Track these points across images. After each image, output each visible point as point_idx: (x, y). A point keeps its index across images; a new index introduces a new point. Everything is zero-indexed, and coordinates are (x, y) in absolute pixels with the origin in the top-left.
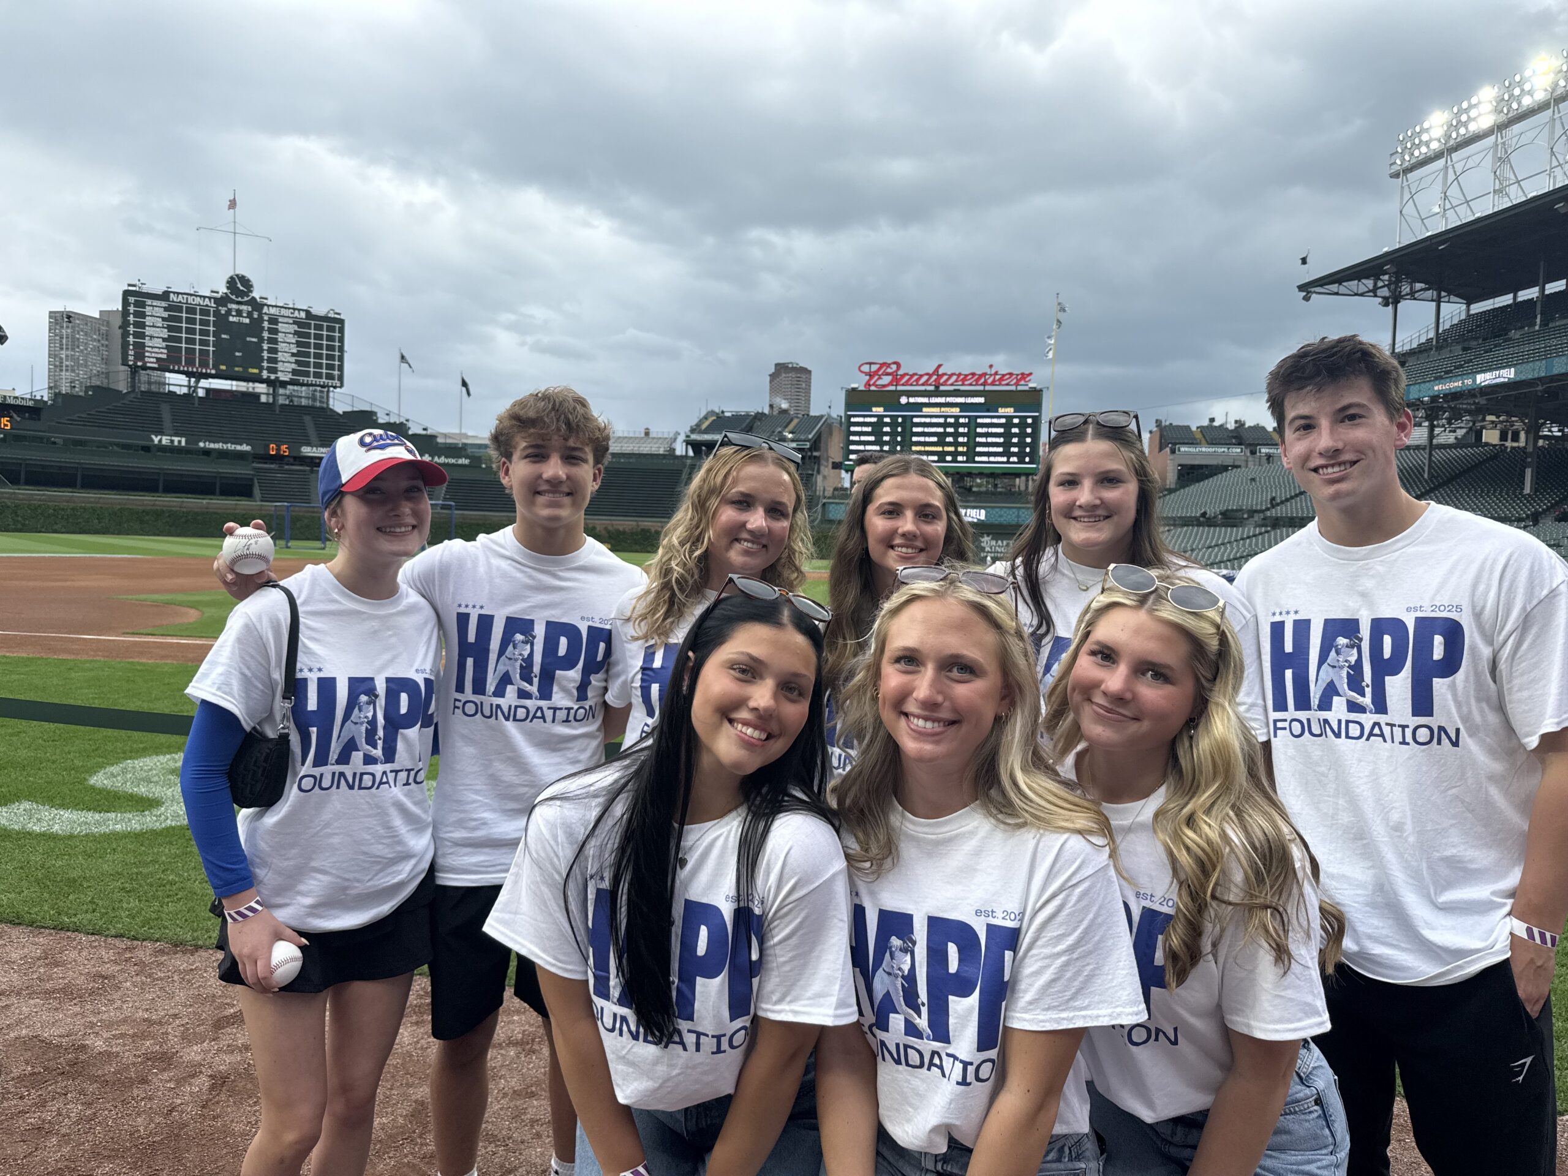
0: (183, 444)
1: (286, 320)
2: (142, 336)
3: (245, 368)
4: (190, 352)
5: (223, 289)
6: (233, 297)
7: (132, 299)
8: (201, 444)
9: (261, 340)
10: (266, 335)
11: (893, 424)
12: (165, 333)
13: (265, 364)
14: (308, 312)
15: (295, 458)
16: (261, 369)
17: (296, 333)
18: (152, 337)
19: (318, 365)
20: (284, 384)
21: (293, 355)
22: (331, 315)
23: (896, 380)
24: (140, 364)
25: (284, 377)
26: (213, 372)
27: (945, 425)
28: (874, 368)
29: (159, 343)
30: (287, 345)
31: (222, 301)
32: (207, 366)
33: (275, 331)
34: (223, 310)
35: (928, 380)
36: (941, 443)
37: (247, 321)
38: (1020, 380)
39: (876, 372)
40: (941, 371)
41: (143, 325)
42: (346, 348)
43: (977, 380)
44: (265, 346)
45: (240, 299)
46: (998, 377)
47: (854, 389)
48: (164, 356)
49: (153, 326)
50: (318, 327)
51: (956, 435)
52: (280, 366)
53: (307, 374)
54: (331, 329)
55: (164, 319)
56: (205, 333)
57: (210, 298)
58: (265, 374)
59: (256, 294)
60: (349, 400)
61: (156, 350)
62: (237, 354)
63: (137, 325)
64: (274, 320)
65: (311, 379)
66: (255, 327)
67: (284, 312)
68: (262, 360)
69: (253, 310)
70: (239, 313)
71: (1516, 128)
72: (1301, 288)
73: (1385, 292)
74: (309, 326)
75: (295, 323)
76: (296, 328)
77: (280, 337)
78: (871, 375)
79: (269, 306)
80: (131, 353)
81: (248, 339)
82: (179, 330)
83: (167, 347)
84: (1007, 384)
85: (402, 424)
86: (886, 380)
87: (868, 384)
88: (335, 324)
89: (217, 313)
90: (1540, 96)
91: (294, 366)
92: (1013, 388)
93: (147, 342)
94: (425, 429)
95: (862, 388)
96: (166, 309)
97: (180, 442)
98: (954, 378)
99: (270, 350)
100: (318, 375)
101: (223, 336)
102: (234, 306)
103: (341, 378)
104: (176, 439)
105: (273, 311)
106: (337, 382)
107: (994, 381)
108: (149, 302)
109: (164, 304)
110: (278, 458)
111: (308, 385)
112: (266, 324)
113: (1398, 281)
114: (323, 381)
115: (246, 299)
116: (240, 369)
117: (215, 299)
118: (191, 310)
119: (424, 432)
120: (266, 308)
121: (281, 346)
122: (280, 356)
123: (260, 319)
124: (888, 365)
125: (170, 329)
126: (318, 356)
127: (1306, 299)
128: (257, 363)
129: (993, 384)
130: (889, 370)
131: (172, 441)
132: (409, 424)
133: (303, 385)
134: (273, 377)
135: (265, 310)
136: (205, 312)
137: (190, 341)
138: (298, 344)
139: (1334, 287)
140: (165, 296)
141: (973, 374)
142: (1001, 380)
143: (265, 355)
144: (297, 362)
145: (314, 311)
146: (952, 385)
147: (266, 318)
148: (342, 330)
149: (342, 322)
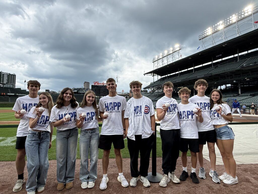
10: (2, 77)
11: (98, 89)
13: (2, 81)
15: (6, 95)
20: (5, 84)
21: (7, 80)
22: (14, 74)
23: (98, 84)
25: (4, 83)
27: (104, 90)
28: (95, 82)
30: (6, 78)
35: (102, 84)
36: (104, 92)
40: (104, 83)
42: (16, 79)
47: (93, 85)
51: (106, 91)
52: (4, 81)
54: (13, 76)
58: (1, 83)
65: (10, 83)
67: (5, 74)
71: (164, 58)
72: (144, 74)
73: (152, 75)
74: (10, 76)
76: (7, 76)
77: (4, 77)
78: (95, 83)
85: (25, 90)
86: (97, 84)
87: (94, 84)
90: (166, 55)
95: (94, 85)
99: (2, 79)
103: (15, 83)
105: (3, 73)
110: (3, 95)
111: (9, 84)
112: (2, 75)
113: (154, 74)
114: (12, 84)
122: (4, 80)
124: (97, 82)
126: (11, 80)
127: (144, 75)
133: (8, 84)
134: (3, 83)
135: (2, 73)
138: (8, 78)
139: (147, 74)
144: (7, 81)
145: (10, 74)
146: (105, 85)
148: (15, 76)
149: (15, 75)
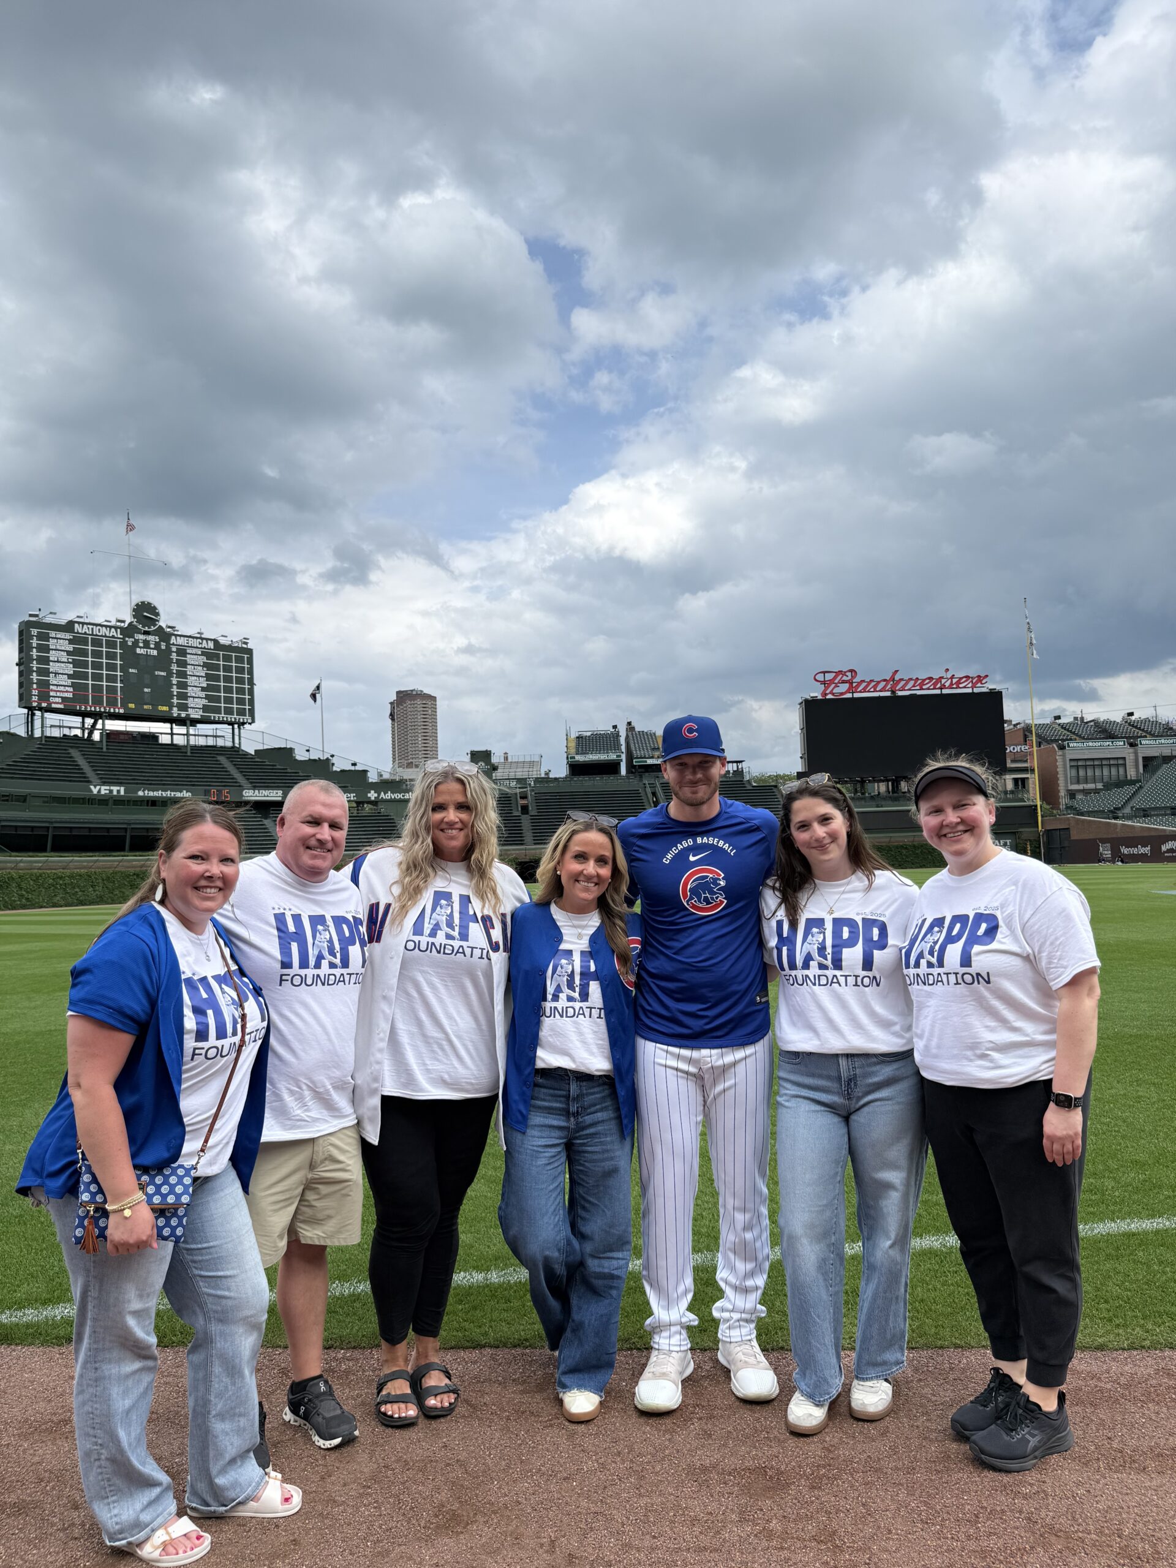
0: (122, 793)
1: (194, 651)
2: (47, 672)
3: (155, 705)
4: (97, 689)
5: (128, 618)
6: (140, 627)
7: (34, 632)
8: (140, 793)
9: (170, 674)
10: (174, 668)
12: (70, 669)
13: (175, 701)
14: (215, 641)
15: (237, 805)
16: (171, 706)
17: (205, 665)
18: (56, 674)
19: (229, 700)
20: (195, 723)
21: (203, 689)
22: (240, 644)
23: (853, 687)
24: (44, 705)
25: (195, 714)
26: (122, 711)
28: (829, 677)
29: (64, 680)
30: (197, 678)
31: (129, 631)
32: (115, 705)
33: (184, 664)
34: (130, 641)
35: (885, 686)
37: (155, 653)
38: (977, 683)
39: (832, 681)
40: (897, 678)
41: (47, 661)
42: (255, 680)
43: (935, 684)
44: (174, 681)
45: (146, 629)
46: (954, 681)
47: (811, 699)
48: (70, 695)
49: (58, 661)
50: (227, 658)
52: (190, 702)
53: (217, 710)
54: (239, 660)
55: (69, 653)
56: (111, 667)
57: (116, 628)
58: (175, 712)
59: (163, 623)
60: (259, 738)
61: (62, 688)
62: (146, 690)
63: (40, 660)
64: (182, 652)
65: (222, 716)
66: (163, 659)
67: (192, 642)
68: (172, 696)
69: (160, 641)
70: (146, 644)
74: (217, 657)
75: (203, 654)
76: (204, 659)
77: (189, 670)
78: (827, 684)
79: (176, 636)
80: (35, 692)
81: (156, 673)
82: (85, 665)
83: (73, 685)
84: (965, 687)
85: (328, 759)
86: (843, 687)
87: (825, 693)
88: (242, 655)
89: (123, 644)
91: (205, 702)
92: (969, 691)
93: (52, 679)
94: (354, 764)
95: (820, 697)
96: (71, 642)
97: (118, 791)
98: (912, 683)
99: (179, 685)
100: (229, 711)
101: (131, 670)
102: (141, 637)
103: (252, 713)
104: (115, 789)
105: (181, 641)
106: (247, 718)
107: (952, 684)
108: (53, 634)
109: (68, 636)
111: (218, 723)
112: (174, 656)
114: (234, 717)
115: (153, 628)
116: (150, 707)
117: (121, 628)
118: (97, 642)
119: (353, 768)
120: (173, 637)
121: (191, 680)
122: (190, 691)
123: (168, 650)
124: (844, 674)
125: (75, 664)
126: (228, 690)
128: (167, 700)
129: (950, 687)
130: (845, 678)
131: (111, 791)
132: (334, 760)
133: (215, 722)
134: (183, 715)
135: (173, 640)
136: (111, 644)
137: (97, 677)
138: (208, 677)
140: (69, 626)
141: (931, 679)
142: (958, 683)
143: (175, 690)
144: (207, 697)
145: (222, 641)
146: (910, 690)
147: (174, 649)
148: (250, 661)
149: (250, 652)
